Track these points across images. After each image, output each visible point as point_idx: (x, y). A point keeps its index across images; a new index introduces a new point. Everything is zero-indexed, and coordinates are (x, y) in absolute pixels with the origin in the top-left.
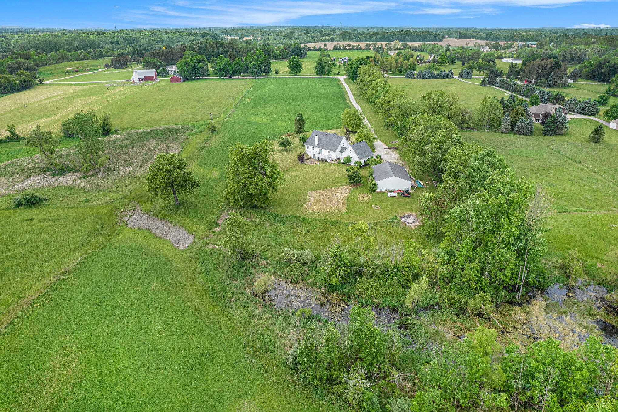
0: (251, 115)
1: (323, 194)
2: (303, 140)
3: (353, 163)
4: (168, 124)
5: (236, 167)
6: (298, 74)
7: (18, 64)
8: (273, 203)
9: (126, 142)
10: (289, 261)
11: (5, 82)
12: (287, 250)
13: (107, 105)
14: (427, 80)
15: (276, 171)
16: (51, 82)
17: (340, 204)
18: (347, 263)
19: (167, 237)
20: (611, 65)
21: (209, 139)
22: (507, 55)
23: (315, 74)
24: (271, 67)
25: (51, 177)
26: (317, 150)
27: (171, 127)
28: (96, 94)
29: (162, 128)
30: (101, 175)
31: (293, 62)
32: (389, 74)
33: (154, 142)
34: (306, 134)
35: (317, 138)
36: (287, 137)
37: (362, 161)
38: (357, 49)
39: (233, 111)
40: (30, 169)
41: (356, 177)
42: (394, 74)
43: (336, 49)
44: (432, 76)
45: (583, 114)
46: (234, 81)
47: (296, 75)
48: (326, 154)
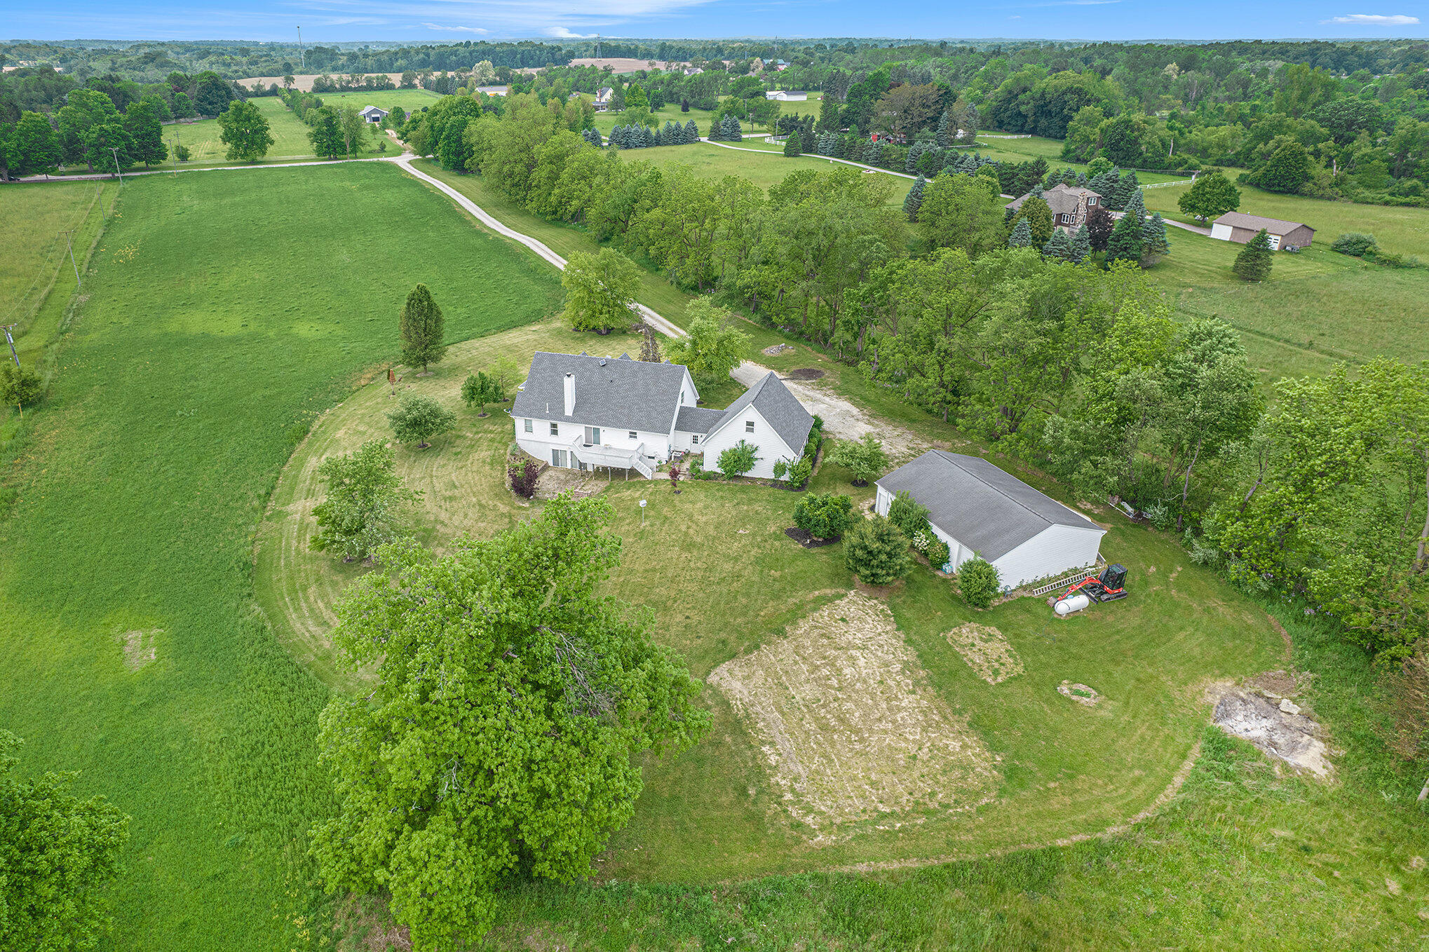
2: (485, 393)
3: (761, 472)
6: (259, 158)
14: (638, 151)
23: (314, 156)
24: (163, 140)
26: (573, 431)
31: (236, 121)
35: (569, 384)
38: (380, 88)
39: (83, 298)
44: (649, 141)
47: (253, 162)
48: (619, 446)
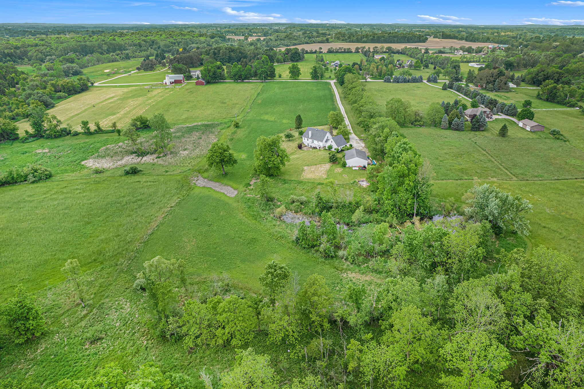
0: (262, 114)
1: (313, 168)
2: (301, 133)
3: (333, 150)
4: (202, 120)
5: (261, 150)
6: (297, 78)
7: (68, 68)
8: (283, 173)
9: (177, 134)
10: (294, 202)
11: (71, 86)
12: (292, 196)
13: (153, 105)
14: (401, 84)
15: (285, 153)
16: (100, 84)
17: (323, 174)
18: (324, 201)
19: (222, 191)
20: (545, 74)
21: (235, 132)
22: (475, 60)
23: (311, 79)
24: (275, 72)
25: (137, 157)
26: (310, 140)
27: (206, 123)
28: (141, 96)
29: (199, 123)
30: (169, 156)
31: (293, 68)
32: (371, 78)
33: (197, 134)
34: (303, 129)
35: (310, 132)
36: (290, 132)
37: (339, 148)
38: (348, 52)
39: (249, 110)
40: (121, 152)
41: (333, 158)
42: (375, 78)
43: (330, 52)
44: (405, 81)
45: (507, 115)
46: (246, 84)
47: (295, 79)
48: (316, 144)
